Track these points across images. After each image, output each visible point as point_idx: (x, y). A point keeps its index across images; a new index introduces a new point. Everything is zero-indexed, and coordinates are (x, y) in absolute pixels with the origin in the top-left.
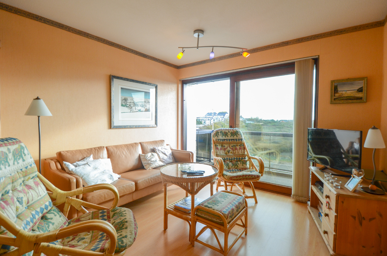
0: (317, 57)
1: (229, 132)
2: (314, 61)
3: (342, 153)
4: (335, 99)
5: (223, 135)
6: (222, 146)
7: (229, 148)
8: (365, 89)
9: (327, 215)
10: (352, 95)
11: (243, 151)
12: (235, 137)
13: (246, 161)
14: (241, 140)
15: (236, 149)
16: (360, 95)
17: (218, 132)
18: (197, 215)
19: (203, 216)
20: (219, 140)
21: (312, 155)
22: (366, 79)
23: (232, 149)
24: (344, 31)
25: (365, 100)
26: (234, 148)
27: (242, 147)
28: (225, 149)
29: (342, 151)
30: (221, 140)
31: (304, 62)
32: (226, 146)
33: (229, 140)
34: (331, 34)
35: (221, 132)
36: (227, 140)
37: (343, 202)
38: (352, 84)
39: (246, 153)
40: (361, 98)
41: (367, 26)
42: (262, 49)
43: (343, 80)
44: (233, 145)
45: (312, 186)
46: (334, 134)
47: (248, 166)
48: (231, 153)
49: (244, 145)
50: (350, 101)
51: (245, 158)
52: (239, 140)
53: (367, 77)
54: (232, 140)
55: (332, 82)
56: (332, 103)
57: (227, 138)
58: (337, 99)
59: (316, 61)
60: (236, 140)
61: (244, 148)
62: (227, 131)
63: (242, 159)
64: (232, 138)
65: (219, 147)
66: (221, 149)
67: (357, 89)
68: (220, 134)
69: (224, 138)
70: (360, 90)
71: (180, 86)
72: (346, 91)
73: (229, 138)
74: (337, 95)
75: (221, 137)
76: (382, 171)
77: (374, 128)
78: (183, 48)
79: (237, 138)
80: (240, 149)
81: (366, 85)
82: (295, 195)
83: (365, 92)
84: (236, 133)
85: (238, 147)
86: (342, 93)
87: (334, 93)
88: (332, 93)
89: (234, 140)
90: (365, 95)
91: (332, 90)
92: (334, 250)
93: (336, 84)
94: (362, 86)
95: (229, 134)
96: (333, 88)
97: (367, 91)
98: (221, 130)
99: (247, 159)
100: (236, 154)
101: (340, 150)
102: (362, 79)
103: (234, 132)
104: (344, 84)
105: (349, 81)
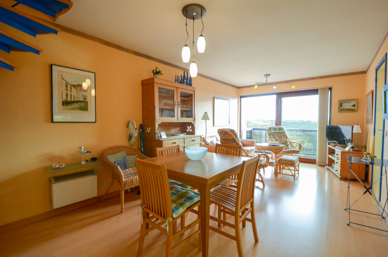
0: (331, 87)
1: (277, 128)
2: (329, 89)
3: (345, 140)
4: (340, 110)
5: (274, 130)
6: (273, 136)
7: (277, 138)
8: (356, 105)
9: (337, 163)
10: (350, 108)
11: (286, 139)
12: (281, 131)
13: (288, 145)
14: (285, 133)
15: (282, 138)
16: (354, 108)
17: (271, 128)
18: (279, 162)
19: (283, 162)
20: (271, 133)
21: (328, 141)
22: (357, 100)
23: (279, 138)
24: (346, 74)
25: (356, 111)
26: (280, 137)
27: (285, 137)
28: (275, 138)
29: (345, 139)
30: (273, 133)
31: (324, 89)
32: (276, 136)
33: (277, 133)
34: (338, 75)
35: (272, 128)
36: (276, 133)
37: (344, 155)
38: (350, 102)
39: (288, 140)
40: (354, 110)
41: (358, 73)
42: (298, 80)
43: (345, 100)
44: (279, 136)
45: (329, 155)
46: (340, 128)
47: (290, 147)
48: (279, 140)
49: (286, 136)
50: (349, 111)
51: (287, 143)
52: (283, 133)
53: (357, 99)
54: (279, 133)
55: (339, 101)
56: (339, 112)
57: (276, 132)
58: (341, 110)
59: (330, 89)
60: (282, 133)
61: (287, 138)
63: (286, 143)
64: (279, 132)
65: (272, 137)
66: (273, 138)
67: (352, 105)
68: (272, 129)
69: (274, 131)
70: (354, 106)
71: (239, 99)
72: (347, 106)
73: (277, 131)
74: (342, 108)
75: (273, 131)
76: (364, 146)
77: (357, 124)
78: (258, 83)
79: (282, 132)
80: (284, 138)
81: (357, 103)
82: (319, 162)
83: (356, 107)
84: (281, 129)
85: (283, 137)
86: (344, 107)
87: (340, 107)
88: (339, 106)
89: (280, 133)
90: (356, 108)
91: (339, 105)
92: (341, 175)
93: (341, 102)
94: (354, 104)
95: (277, 129)
96: (340, 104)
97: (357, 106)
98: (272, 127)
99: (288, 143)
100: (282, 141)
101: (344, 139)
102: (355, 100)
103: (280, 128)
104: (345, 102)
105: (348, 101)
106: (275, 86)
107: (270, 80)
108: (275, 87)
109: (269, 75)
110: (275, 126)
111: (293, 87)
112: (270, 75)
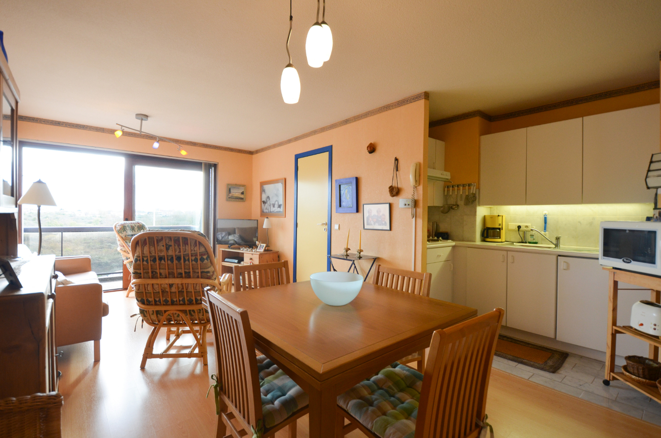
0: (217, 163)
4: (229, 198)
5: (130, 229)
8: (245, 193)
10: (238, 196)
16: (242, 196)
17: (122, 226)
20: (128, 235)
24: (233, 150)
25: (244, 200)
31: (207, 165)
34: (226, 149)
35: (128, 226)
37: (262, 258)
38: (238, 188)
40: (242, 199)
41: (246, 152)
43: (233, 185)
50: (237, 200)
53: (246, 186)
55: (228, 185)
56: (227, 200)
57: (134, 233)
59: (215, 166)
62: (133, 225)
68: (127, 228)
69: (131, 233)
70: (242, 193)
72: (236, 193)
74: (230, 195)
75: (129, 232)
78: (122, 126)
81: (245, 190)
83: (245, 195)
84: (142, 227)
86: (233, 194)
87: (229, 193)
90: (245, 197)
93: (230, 187)
94: (243, 191)
95: (136, 228)
96: (228, 190)
98: (127, 223)
102: (244, 186)
103: (140, 225)
104: (234, 188)
105: (237, 186)
106: (158, 142)
107: (148, 127)
108: (156, 145)
109: (147, 116)
110: (123, 222)
111: (184, 153)
112: (149, 118)
